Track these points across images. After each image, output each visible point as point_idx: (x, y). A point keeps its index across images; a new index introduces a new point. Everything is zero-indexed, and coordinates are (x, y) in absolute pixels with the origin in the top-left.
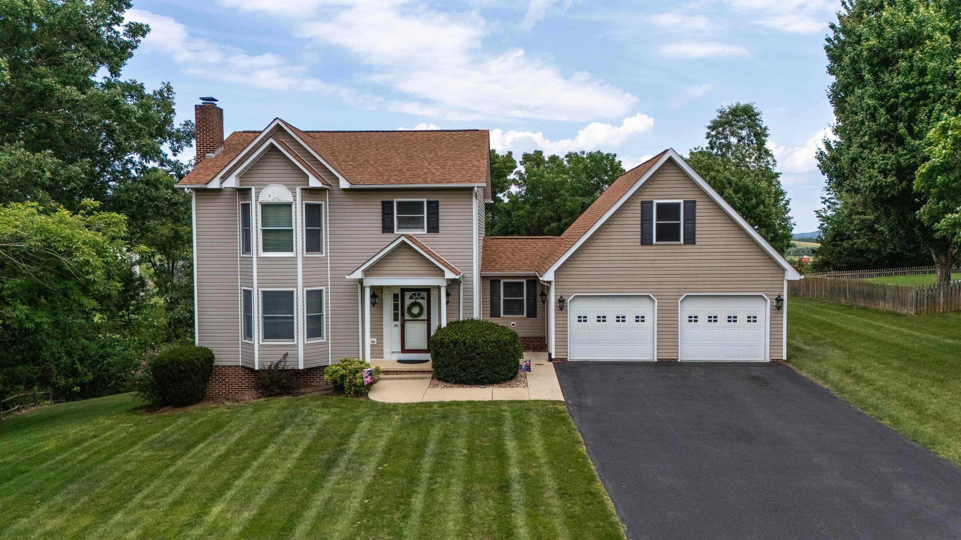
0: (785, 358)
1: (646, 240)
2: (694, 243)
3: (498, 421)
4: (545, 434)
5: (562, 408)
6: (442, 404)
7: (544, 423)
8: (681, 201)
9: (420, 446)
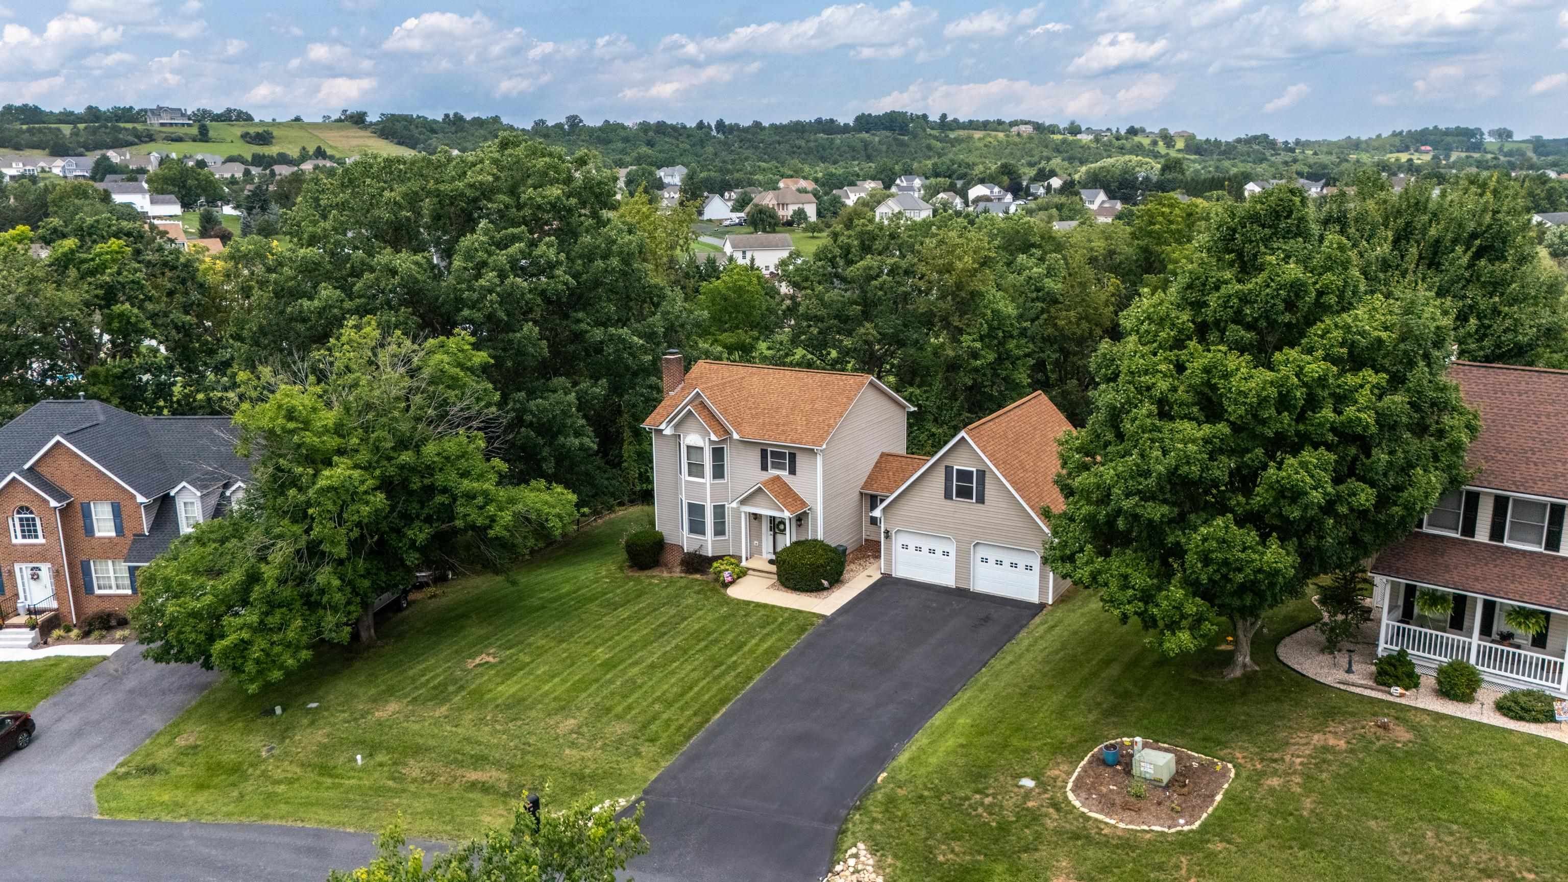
0: (1050, 602)
1: (948, 496)
2: (983, 503)
3: (769, 624)
8: (974, 470)
9: (711, 633)
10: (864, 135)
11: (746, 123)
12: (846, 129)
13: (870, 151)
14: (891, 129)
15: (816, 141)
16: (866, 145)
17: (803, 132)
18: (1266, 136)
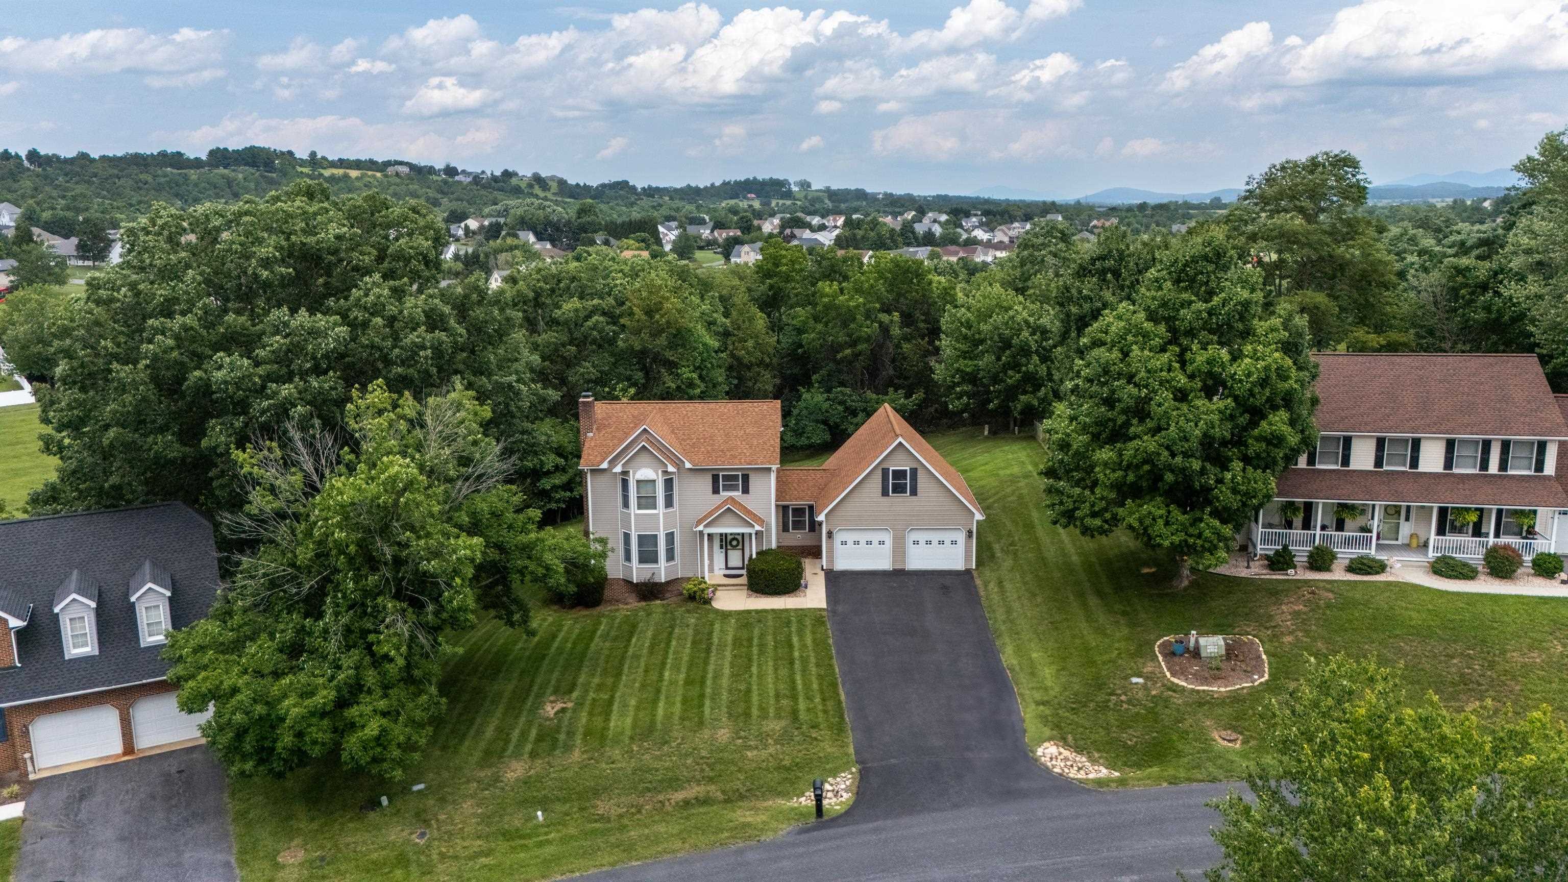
0: (974, 568)
1: (885, 493)
2: (916, 495)
3: (788, 623)
4: (813, 633)
5: (824, 613)
6: (757, 612)
7: (814, 626)
8: (909, 468)
9: (750, 640)
10: (222, 170)
11: (68, 152)
12: (197, 163)
13: (235, 188)
14: (254, 164)
15: (165, 176)
16: (230, 183)
17: (146, 166)
18: (627, 182)
